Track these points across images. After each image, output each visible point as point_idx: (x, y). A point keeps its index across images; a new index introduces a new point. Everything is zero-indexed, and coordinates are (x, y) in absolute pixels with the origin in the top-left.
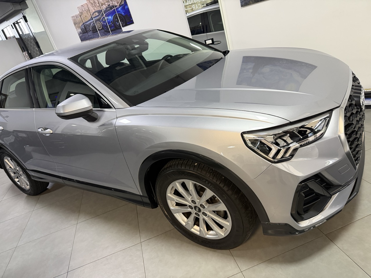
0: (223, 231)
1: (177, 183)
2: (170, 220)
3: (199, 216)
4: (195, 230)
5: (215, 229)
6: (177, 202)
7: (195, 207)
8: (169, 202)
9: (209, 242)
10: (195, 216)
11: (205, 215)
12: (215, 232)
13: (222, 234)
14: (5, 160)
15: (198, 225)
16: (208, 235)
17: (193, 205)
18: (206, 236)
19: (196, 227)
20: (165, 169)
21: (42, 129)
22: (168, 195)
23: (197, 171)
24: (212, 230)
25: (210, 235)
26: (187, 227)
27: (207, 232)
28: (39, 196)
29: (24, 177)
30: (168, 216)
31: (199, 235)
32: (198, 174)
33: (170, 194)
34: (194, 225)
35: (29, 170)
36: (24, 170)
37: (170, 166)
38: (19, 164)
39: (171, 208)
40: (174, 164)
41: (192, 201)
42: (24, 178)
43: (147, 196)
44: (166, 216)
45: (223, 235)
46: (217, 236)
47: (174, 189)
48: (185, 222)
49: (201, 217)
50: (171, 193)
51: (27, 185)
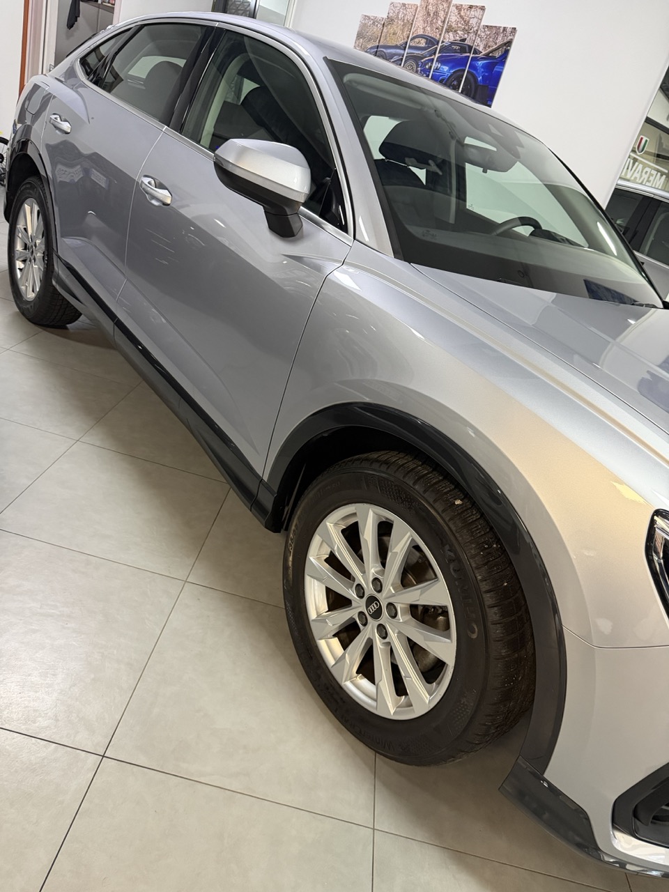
0: (397, 702)
1: (374, 512)
2: (287, 580)
3: (365, 625)
4: (330, 649)
5: (381, 684)
6: (337, 554)
7: (372, 600)
8: (317, 540)
9: (342, 699)
10: (354, 619)
11: (383, 633)
12: (375, 691)
13: (390, 707)
14: (26, 205)
15: (345, 646)
16: (352, 682)
17: (369, 590)
18: (345, 681)
19: (335, 642)
20: (367, 459)
21: (153, 182)
22: (328, 524)
23: (450, 520)
24: (372, 679)
25: (358, 688)
26: (316, 629)
27: (355, 675)
28: (40, 330)
29: (39, 268)
30: (290, 571)
31: (330, 667)
32: (446, 528)
33: (332, 526)
34: (334, 636)
35: (59, 257)
36: (50, 252)
37: (386, 463)
38: (48, 233)
39: (311, 558)
40: (400, 462)
41: (376, 580)
42: (36, 269)
43: (276, 491)
44: (285, 568)
45: (392, 711)
46: (374, 703)
47: (352, 521)
48: (317, 612)
49: (369, 631)
50: (336, 524)
51: (31, 289)
